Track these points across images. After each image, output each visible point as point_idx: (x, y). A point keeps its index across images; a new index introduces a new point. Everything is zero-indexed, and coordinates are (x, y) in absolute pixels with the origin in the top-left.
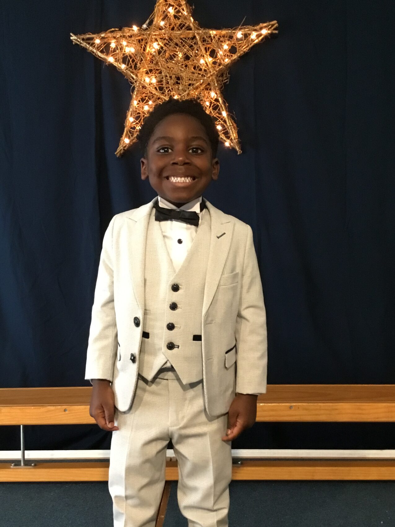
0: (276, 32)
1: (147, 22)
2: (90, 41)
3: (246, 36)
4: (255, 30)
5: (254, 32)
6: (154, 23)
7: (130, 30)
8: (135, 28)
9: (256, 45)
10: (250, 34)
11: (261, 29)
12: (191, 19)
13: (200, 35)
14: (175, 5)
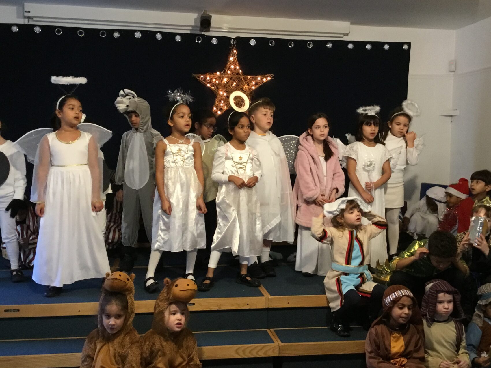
0: (273, 78)
1: (223, 71)
2: (199, 77)
5: (265, 78)
7: (216, 74)
8: (218, 73)
9: (266, 82)
10: (263, 79)
11: (268, 77)
12: (240, 71)
13: (244, 78)
14: (234, 65)
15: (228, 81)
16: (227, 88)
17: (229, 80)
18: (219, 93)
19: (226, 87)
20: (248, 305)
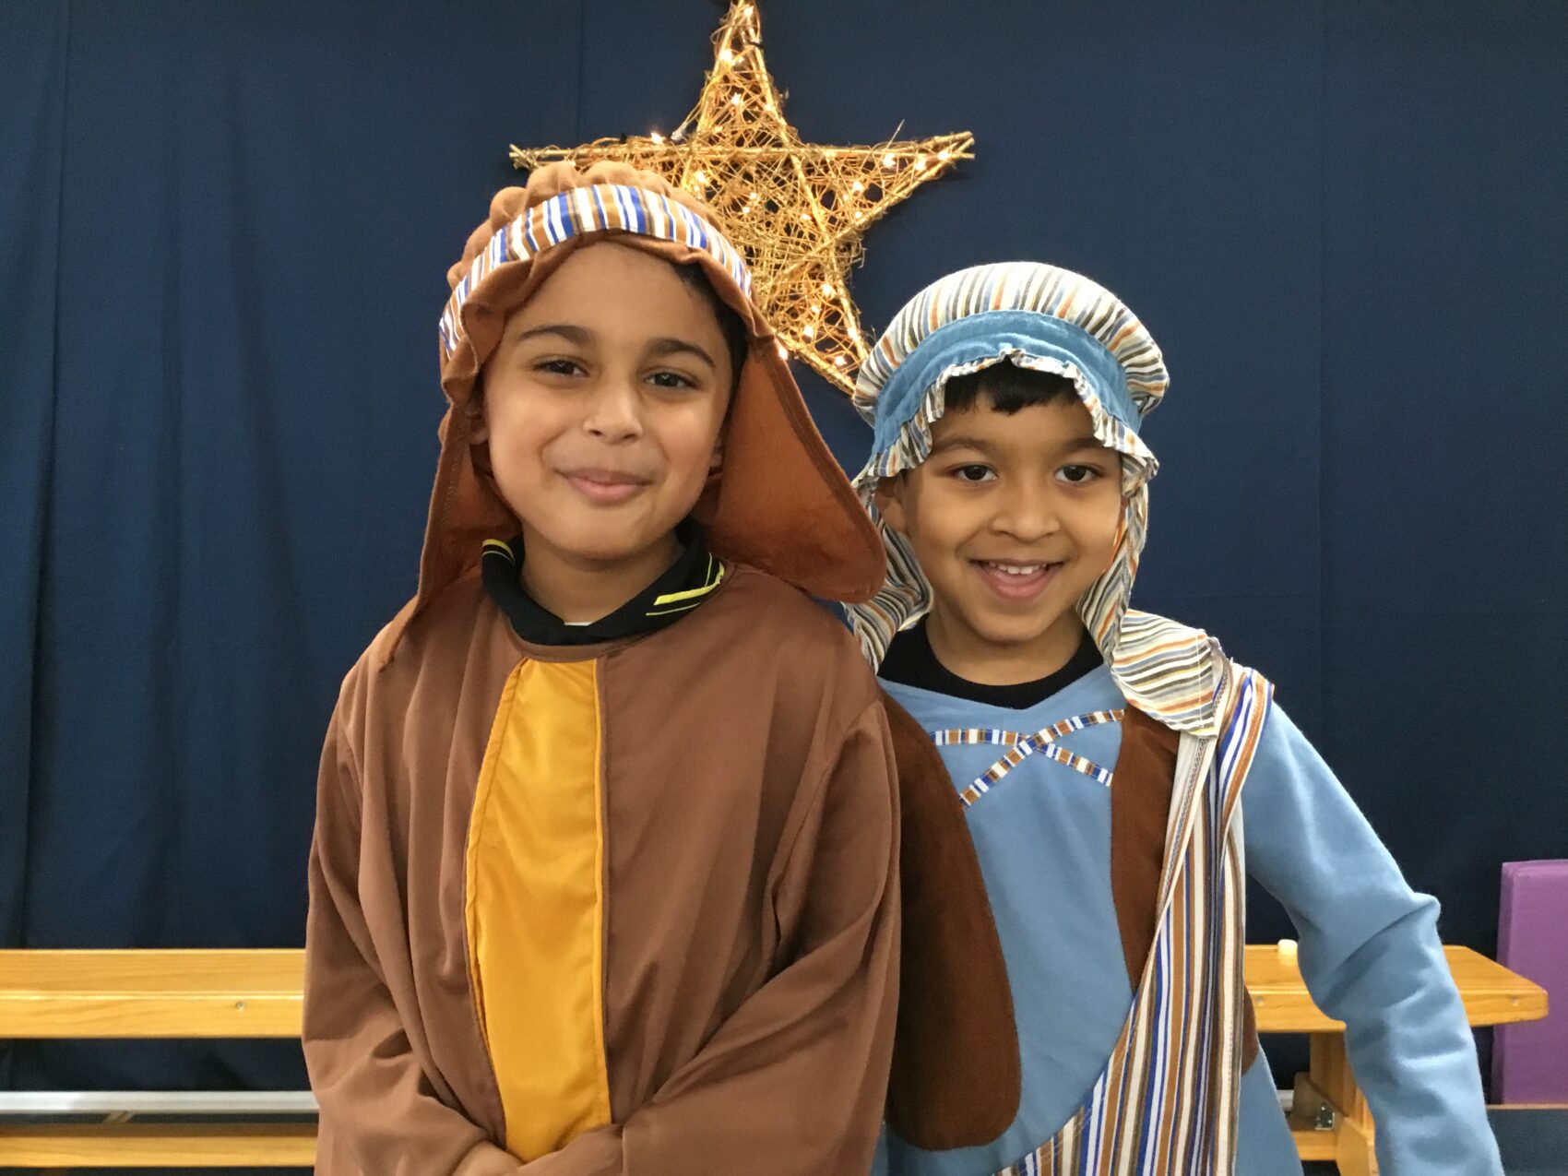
0: (971, 156)
1: (685, 125)
3: (903, 163)
4: (922, 151)
5: (919, 156)
6: (699, 129)
7: (644, 142)
8: (656, 138)
10: (911, 160)
11: (937, 148)
12: (782, 122)
13: (802, 159)
14: (744, 88)
17: (720, 182)
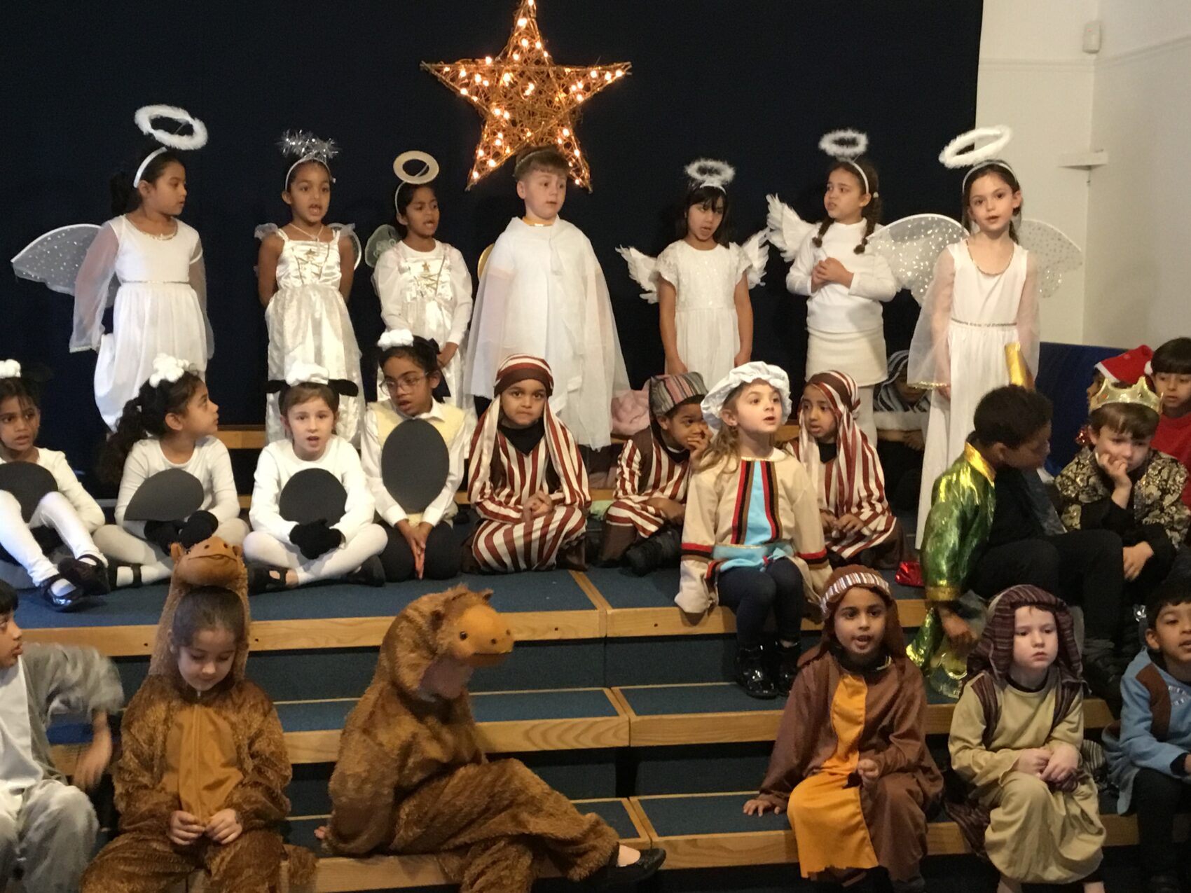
0: (629, 74)
1: (501, 54)
2: (439, 71)
3: (601, 75)
4: (609, 70)
6: (508, 56)
7: (483, 62)
8: (489, 60)
9: (610, 85)
10: (604, 74)
11: (616, 69)
12: (546, 54)
13: (554, 72)
14: (529, 38)
15: (516, 83)
16: (511, 98)
17: (515, 79)
18: (491, 114)
19: (510, 95)
20: (556, 629)
